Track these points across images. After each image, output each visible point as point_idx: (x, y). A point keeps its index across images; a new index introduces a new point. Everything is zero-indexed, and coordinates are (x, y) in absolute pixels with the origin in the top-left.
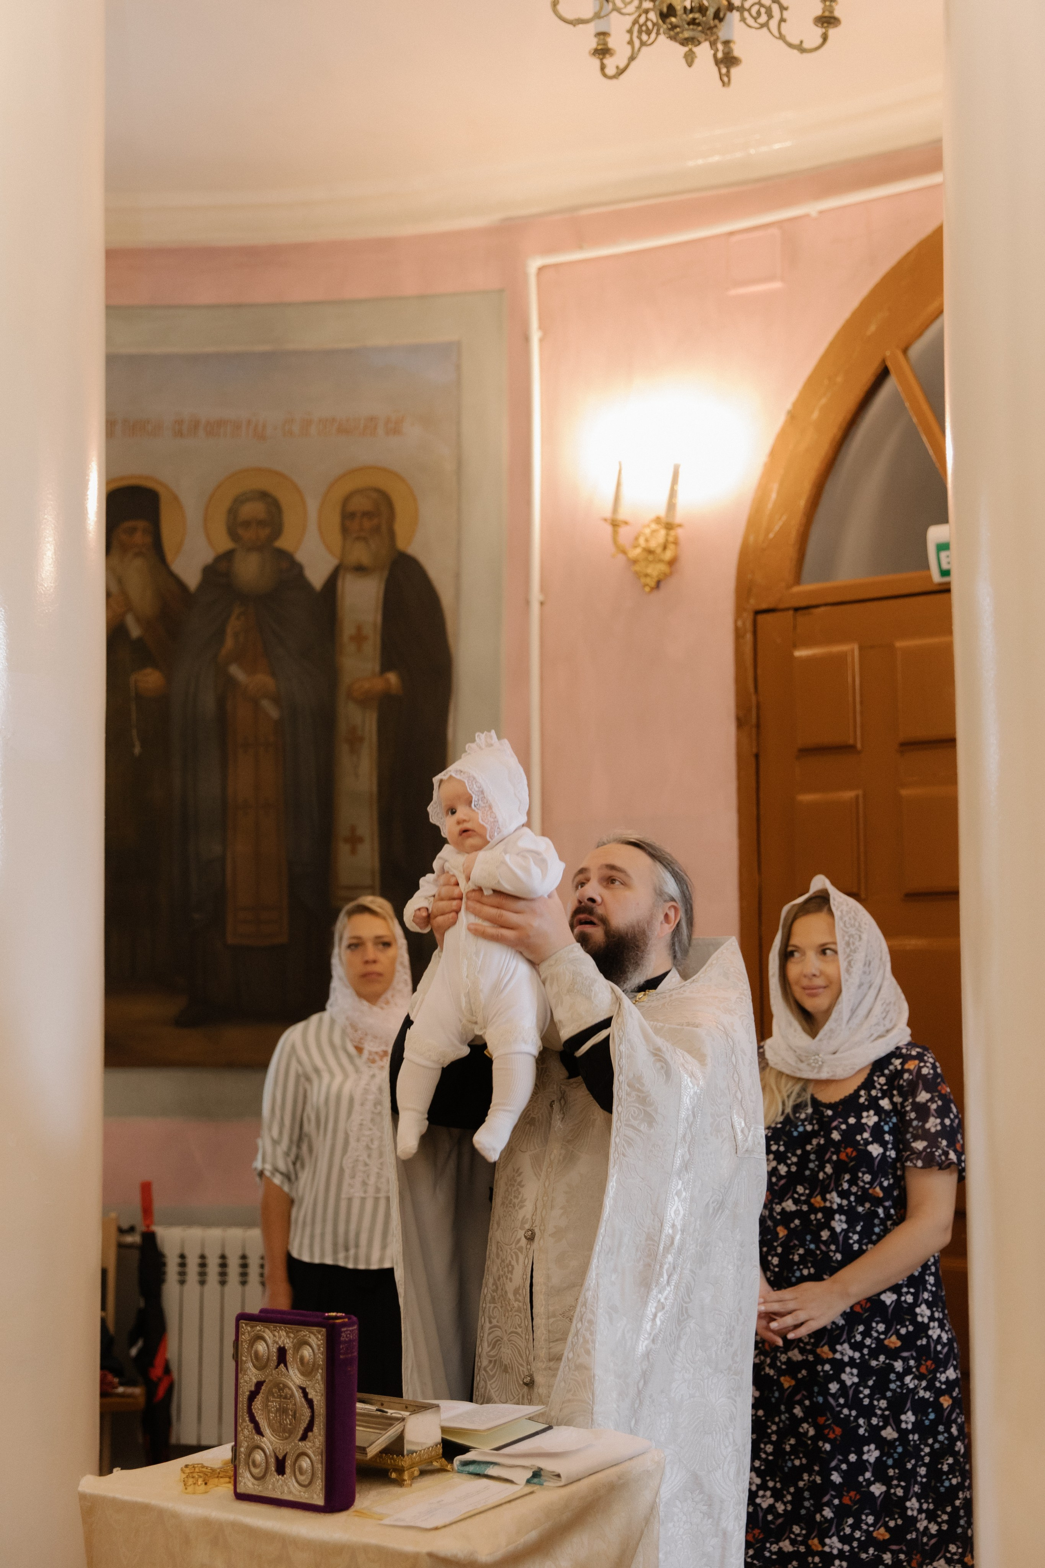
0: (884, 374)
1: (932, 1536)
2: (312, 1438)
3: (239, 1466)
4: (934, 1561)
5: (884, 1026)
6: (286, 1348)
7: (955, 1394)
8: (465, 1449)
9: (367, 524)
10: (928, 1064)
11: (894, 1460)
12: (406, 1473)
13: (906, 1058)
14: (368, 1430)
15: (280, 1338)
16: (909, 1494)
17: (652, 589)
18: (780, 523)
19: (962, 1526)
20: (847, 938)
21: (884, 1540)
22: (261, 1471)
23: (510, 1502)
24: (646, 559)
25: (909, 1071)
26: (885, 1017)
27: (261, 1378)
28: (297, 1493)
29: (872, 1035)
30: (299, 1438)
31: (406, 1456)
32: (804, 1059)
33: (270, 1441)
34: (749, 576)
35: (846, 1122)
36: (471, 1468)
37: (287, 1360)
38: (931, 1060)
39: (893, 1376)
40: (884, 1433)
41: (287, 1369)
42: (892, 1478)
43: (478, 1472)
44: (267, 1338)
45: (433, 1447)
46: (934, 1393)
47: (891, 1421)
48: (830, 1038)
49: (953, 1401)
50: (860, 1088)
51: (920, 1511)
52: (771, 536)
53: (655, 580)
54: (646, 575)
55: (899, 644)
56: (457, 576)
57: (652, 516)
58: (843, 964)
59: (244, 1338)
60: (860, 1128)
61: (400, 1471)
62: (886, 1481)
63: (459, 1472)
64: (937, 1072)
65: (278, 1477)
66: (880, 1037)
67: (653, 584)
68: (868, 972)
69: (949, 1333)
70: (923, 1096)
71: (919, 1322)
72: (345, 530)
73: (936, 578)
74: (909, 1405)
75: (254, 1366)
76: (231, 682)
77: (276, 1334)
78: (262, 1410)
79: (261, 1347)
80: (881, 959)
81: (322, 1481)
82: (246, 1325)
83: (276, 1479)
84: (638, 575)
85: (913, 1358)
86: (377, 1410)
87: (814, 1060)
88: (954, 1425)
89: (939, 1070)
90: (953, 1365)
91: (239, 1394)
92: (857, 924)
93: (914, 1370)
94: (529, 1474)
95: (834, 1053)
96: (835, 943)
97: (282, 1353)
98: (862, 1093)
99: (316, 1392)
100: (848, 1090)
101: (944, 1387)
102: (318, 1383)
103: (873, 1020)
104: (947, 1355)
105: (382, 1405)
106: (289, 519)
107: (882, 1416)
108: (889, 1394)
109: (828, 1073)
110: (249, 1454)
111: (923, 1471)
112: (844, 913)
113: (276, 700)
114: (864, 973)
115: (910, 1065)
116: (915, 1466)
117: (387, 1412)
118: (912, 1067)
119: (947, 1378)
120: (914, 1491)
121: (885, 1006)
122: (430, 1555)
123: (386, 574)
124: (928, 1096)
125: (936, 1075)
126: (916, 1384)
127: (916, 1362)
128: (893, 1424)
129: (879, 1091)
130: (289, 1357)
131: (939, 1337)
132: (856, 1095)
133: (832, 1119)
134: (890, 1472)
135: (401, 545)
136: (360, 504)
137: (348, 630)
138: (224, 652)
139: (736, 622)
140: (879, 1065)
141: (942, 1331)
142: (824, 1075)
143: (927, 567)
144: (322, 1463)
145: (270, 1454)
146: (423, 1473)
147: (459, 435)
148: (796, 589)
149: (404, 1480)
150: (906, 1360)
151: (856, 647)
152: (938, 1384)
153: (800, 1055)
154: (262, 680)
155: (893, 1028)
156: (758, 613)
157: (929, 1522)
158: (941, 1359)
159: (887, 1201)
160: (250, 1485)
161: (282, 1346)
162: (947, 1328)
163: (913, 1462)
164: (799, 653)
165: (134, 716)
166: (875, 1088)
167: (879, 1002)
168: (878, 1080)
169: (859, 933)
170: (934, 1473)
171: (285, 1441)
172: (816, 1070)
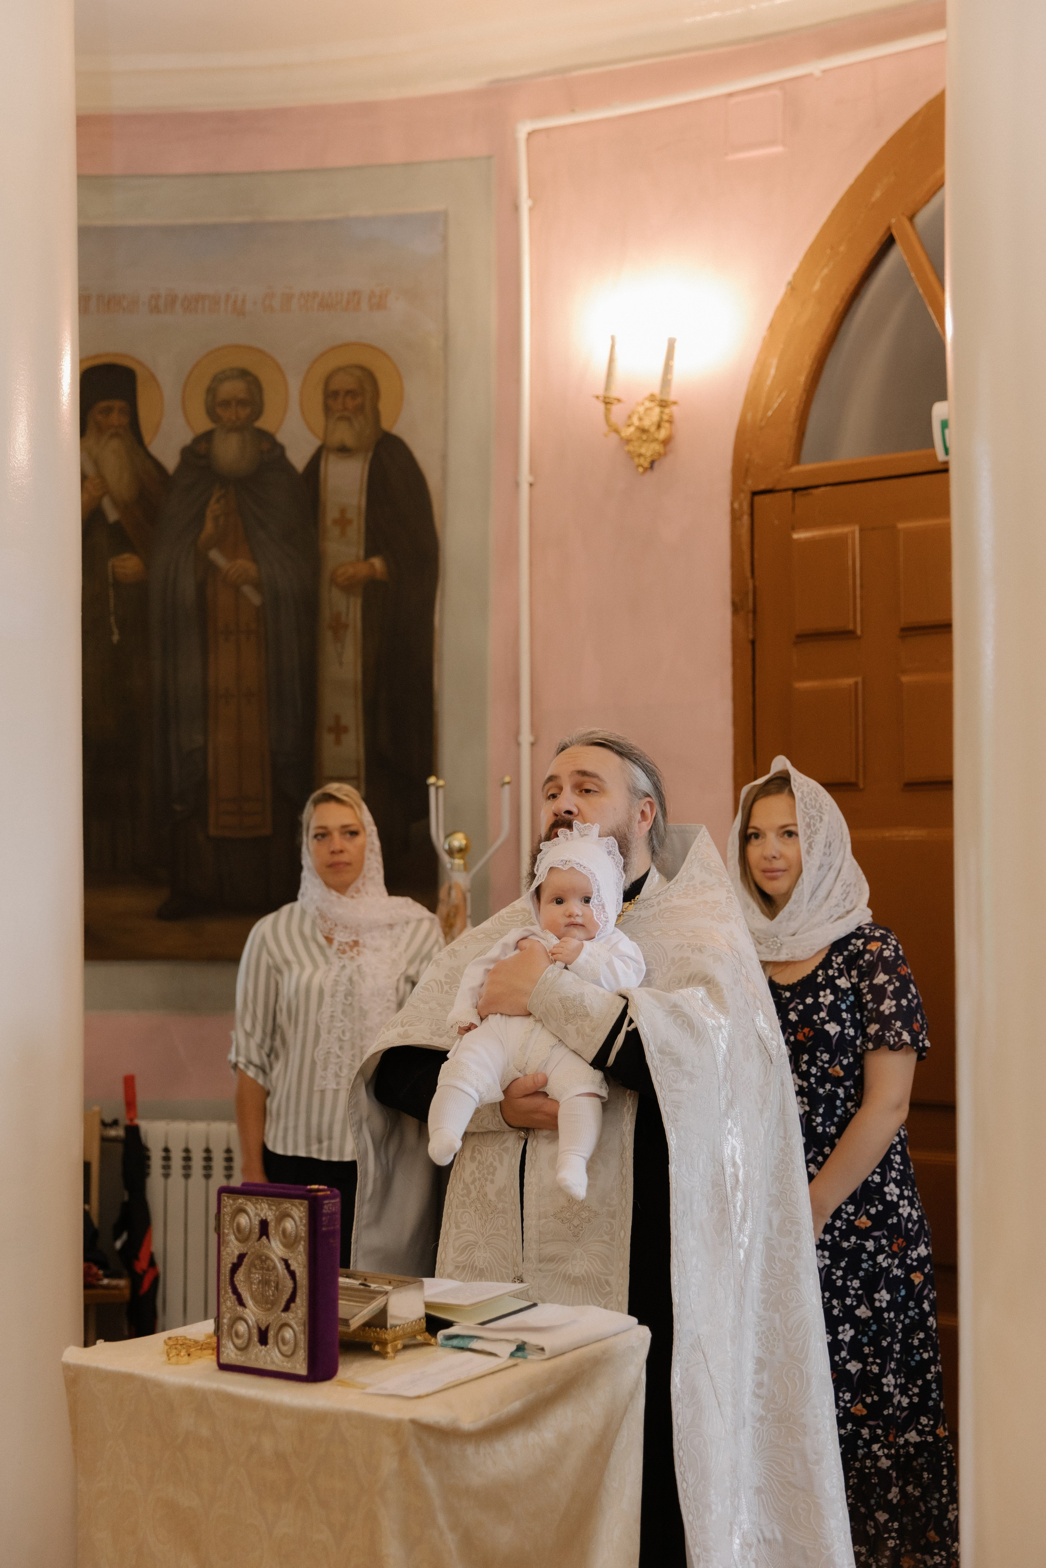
0: (889, 242)
1: (903, 1409)
2: (294, 1309)
3: (222, 1337)
4: (905, 1433)
5: (844, 907)
6: (268, 1220)
7: (926, 1271)
8: (448, 1324)
9: (350, 403)
10: (891, 947)
11: (869, 1337)
12: (389, 1345)
13: (869, 939)
14: (351, 1303)
15: (262, 1210)
16: (885, 1370)
17: (646, 469)
18: (780, 400)
19: (934, 1400)
20: (807, 819)
21: (862, 1415)
22: (244, 1341)
23: (493, 1373)
24: (639, 438)
25: (871, 953)
26: (845, 898)
27: (244, 1250)
28: (280, 1363)
29: (831, 917)
30: (281, 1308)
31: (389, 1330)
32: (762, 941)
33: (252, 1313)
34: (747, 456)
35: (803, 1003)
36: (455, 1342)
37: (270, 1231)
38: (894, 942)
39: (864, 1256)
40: (858, 1312)
41: (269, 1241)
42: (867, 1356)
43: (462, 1346)
44: (249, 1210)
45: (416, 1321)
46: (904, 1270)
47: (865, 1300)
48: (789, 920)
49: (924, 1277)
50: (817, 968)
51: (896, 1386)
52: (770, 413)
53: (649, 460)
54: (640, 455)
55: (901, 526)
56: (444, 457)
57: (647, 393)
58: (803, 846)
59: (227, 1210)
60: (817, 1007)
61: (383, 1343)
62: (862, 1358)
63: (443, 1346)
64: (899, 954)
65: (261, 1348)
66: (839, 918)
67: (646, 465)
68: (828, 854)
69: (919, 1210)
70: (881, 978)
71: (888, 1201)
72: (327, 410)
73: (941, 456)
74: (882, 1283)
75: (237, 1238)
76: (212, 567)
77: (259, 1207)
78: (244, 1282)
79: (243, 1220)
80: (842, 840)
81: (305, 1352)
82: (228, 1197)
83: (259, 1350)
84: (631, 455)
85: (885, 1237)
86: (361, 1284)
87: (772, 942)
88: (925, 1301)
89: (901, 953)
90: (924, 1242)
91: (221, 1266)
92: (818, 805)
93: (887, 1249)
94: (513, 1348)
95: (794, 935)
96: (796, 825)
97: (264, 1226)
98: (820, 972)
99: (299, 1264)
100: (807, 970)
101: (915, 1264)
102: (301, 1255)
103: (832, 901)
104: (918, 1233)
105: (365, 1280)
106: (270, 398)
107: (856, 1296)
108: (861, 1274)
109: (787, 954)
110: (232, 1325)
111: (897, 1347)
112: (805, 794)
113: (258, 586)
114: (825, 854)
115: (872, 946)
116: (890, 1344)
117: (369, 1286)
118: (874, 949)
119: (919, 1255)
120: (890, 1367)
121: (845, 887)
122: (414, 1422)
123: (370, 455)
124: (886, 978)
125: (898, 957)
126: (889, 1263)
127: (888, 1241)
128: (866, 1303)
129: (836, 971)
130: (272, 1230)
131: (910, 1215)
132: (814, 974)
133: (790, 1000)
134: (866, 1350)
135: (385, 425)
136: (343, 382)
137: (331, 513)
138: (204, 536)
139: (732, 504)
140: (839, 946)
141: (912, 1209)
142: (783, 957)
143: (932, 445)
144: (304, 1333)
145: (253, 1325)
146: (406, 1347)
147: (445, 309)
148: (795, 469)
149: (387, 1353)
150: (876, 1239)
151: (856, 529)
152: (909, 1262)
153: (758, 937)
154: (243, 565)
155: (853, 909)
156: (755, 494)
157: (902, 1396)
158: (912, 1236)
159: (848, 1080)
160: (233, 1355)
161: (264, 1218)
162: (916, 1206)
163: (889, 1339)
164: (796, 536)
165: (112, 602)
166: (832, 967)
167: (839, 883)
168: (836, 960)
169: (819, 814)
170: (907, 1349)
171: (268, 1312)
172: (775, 952)
